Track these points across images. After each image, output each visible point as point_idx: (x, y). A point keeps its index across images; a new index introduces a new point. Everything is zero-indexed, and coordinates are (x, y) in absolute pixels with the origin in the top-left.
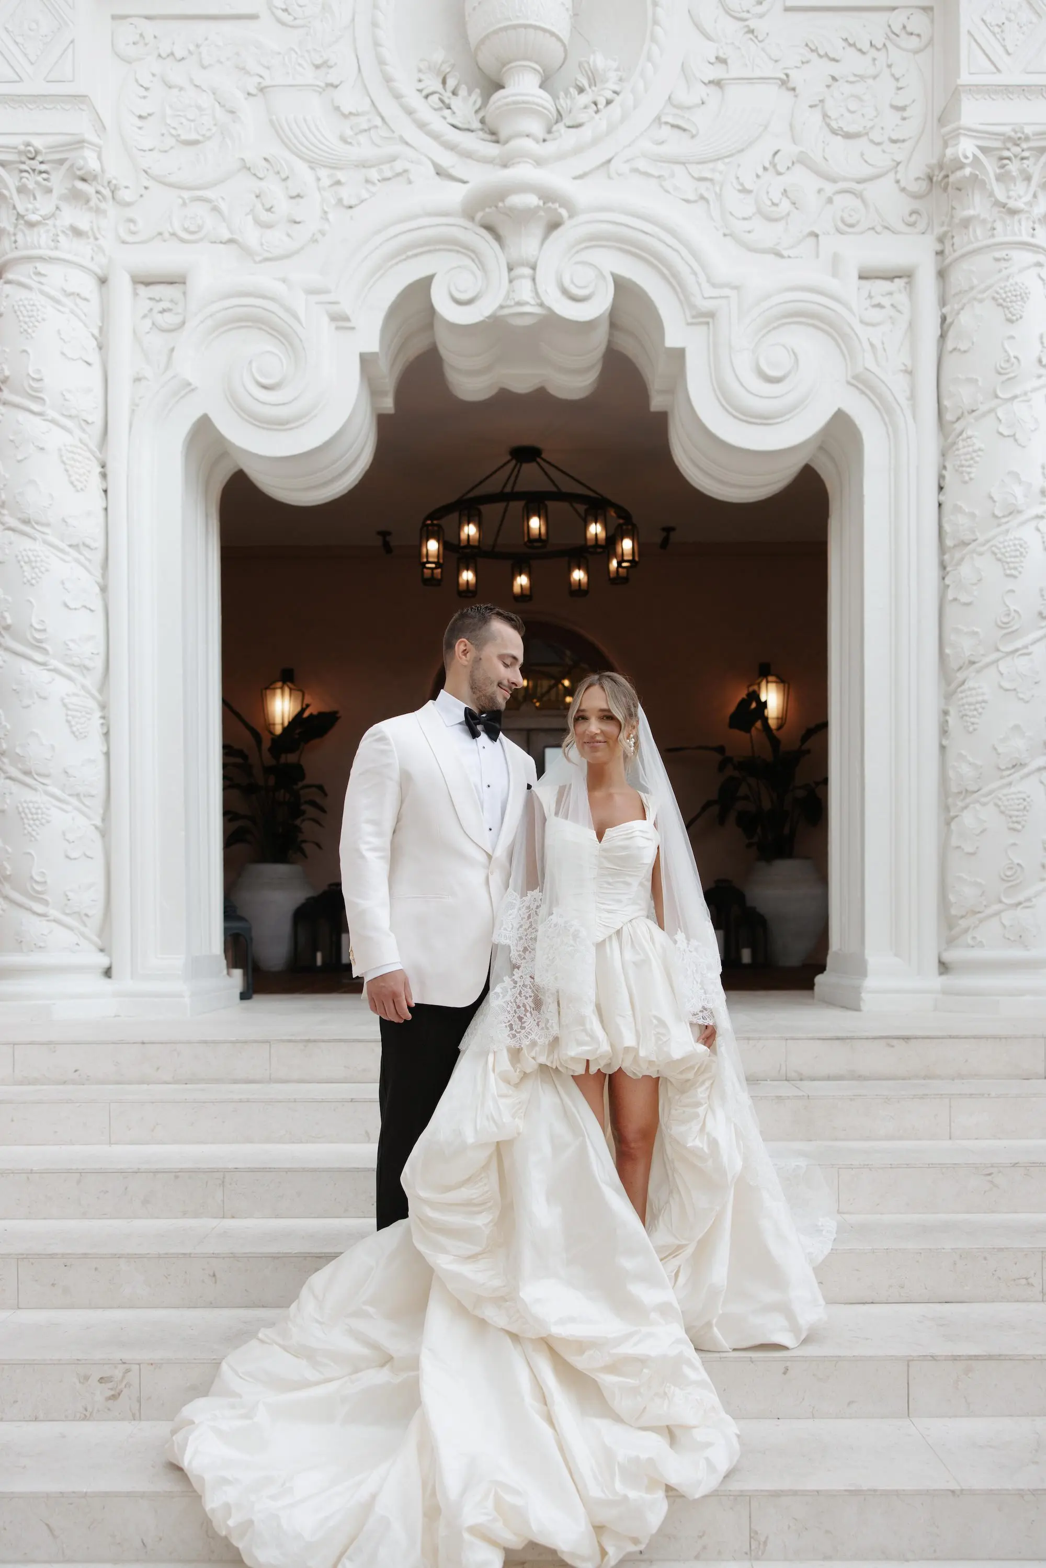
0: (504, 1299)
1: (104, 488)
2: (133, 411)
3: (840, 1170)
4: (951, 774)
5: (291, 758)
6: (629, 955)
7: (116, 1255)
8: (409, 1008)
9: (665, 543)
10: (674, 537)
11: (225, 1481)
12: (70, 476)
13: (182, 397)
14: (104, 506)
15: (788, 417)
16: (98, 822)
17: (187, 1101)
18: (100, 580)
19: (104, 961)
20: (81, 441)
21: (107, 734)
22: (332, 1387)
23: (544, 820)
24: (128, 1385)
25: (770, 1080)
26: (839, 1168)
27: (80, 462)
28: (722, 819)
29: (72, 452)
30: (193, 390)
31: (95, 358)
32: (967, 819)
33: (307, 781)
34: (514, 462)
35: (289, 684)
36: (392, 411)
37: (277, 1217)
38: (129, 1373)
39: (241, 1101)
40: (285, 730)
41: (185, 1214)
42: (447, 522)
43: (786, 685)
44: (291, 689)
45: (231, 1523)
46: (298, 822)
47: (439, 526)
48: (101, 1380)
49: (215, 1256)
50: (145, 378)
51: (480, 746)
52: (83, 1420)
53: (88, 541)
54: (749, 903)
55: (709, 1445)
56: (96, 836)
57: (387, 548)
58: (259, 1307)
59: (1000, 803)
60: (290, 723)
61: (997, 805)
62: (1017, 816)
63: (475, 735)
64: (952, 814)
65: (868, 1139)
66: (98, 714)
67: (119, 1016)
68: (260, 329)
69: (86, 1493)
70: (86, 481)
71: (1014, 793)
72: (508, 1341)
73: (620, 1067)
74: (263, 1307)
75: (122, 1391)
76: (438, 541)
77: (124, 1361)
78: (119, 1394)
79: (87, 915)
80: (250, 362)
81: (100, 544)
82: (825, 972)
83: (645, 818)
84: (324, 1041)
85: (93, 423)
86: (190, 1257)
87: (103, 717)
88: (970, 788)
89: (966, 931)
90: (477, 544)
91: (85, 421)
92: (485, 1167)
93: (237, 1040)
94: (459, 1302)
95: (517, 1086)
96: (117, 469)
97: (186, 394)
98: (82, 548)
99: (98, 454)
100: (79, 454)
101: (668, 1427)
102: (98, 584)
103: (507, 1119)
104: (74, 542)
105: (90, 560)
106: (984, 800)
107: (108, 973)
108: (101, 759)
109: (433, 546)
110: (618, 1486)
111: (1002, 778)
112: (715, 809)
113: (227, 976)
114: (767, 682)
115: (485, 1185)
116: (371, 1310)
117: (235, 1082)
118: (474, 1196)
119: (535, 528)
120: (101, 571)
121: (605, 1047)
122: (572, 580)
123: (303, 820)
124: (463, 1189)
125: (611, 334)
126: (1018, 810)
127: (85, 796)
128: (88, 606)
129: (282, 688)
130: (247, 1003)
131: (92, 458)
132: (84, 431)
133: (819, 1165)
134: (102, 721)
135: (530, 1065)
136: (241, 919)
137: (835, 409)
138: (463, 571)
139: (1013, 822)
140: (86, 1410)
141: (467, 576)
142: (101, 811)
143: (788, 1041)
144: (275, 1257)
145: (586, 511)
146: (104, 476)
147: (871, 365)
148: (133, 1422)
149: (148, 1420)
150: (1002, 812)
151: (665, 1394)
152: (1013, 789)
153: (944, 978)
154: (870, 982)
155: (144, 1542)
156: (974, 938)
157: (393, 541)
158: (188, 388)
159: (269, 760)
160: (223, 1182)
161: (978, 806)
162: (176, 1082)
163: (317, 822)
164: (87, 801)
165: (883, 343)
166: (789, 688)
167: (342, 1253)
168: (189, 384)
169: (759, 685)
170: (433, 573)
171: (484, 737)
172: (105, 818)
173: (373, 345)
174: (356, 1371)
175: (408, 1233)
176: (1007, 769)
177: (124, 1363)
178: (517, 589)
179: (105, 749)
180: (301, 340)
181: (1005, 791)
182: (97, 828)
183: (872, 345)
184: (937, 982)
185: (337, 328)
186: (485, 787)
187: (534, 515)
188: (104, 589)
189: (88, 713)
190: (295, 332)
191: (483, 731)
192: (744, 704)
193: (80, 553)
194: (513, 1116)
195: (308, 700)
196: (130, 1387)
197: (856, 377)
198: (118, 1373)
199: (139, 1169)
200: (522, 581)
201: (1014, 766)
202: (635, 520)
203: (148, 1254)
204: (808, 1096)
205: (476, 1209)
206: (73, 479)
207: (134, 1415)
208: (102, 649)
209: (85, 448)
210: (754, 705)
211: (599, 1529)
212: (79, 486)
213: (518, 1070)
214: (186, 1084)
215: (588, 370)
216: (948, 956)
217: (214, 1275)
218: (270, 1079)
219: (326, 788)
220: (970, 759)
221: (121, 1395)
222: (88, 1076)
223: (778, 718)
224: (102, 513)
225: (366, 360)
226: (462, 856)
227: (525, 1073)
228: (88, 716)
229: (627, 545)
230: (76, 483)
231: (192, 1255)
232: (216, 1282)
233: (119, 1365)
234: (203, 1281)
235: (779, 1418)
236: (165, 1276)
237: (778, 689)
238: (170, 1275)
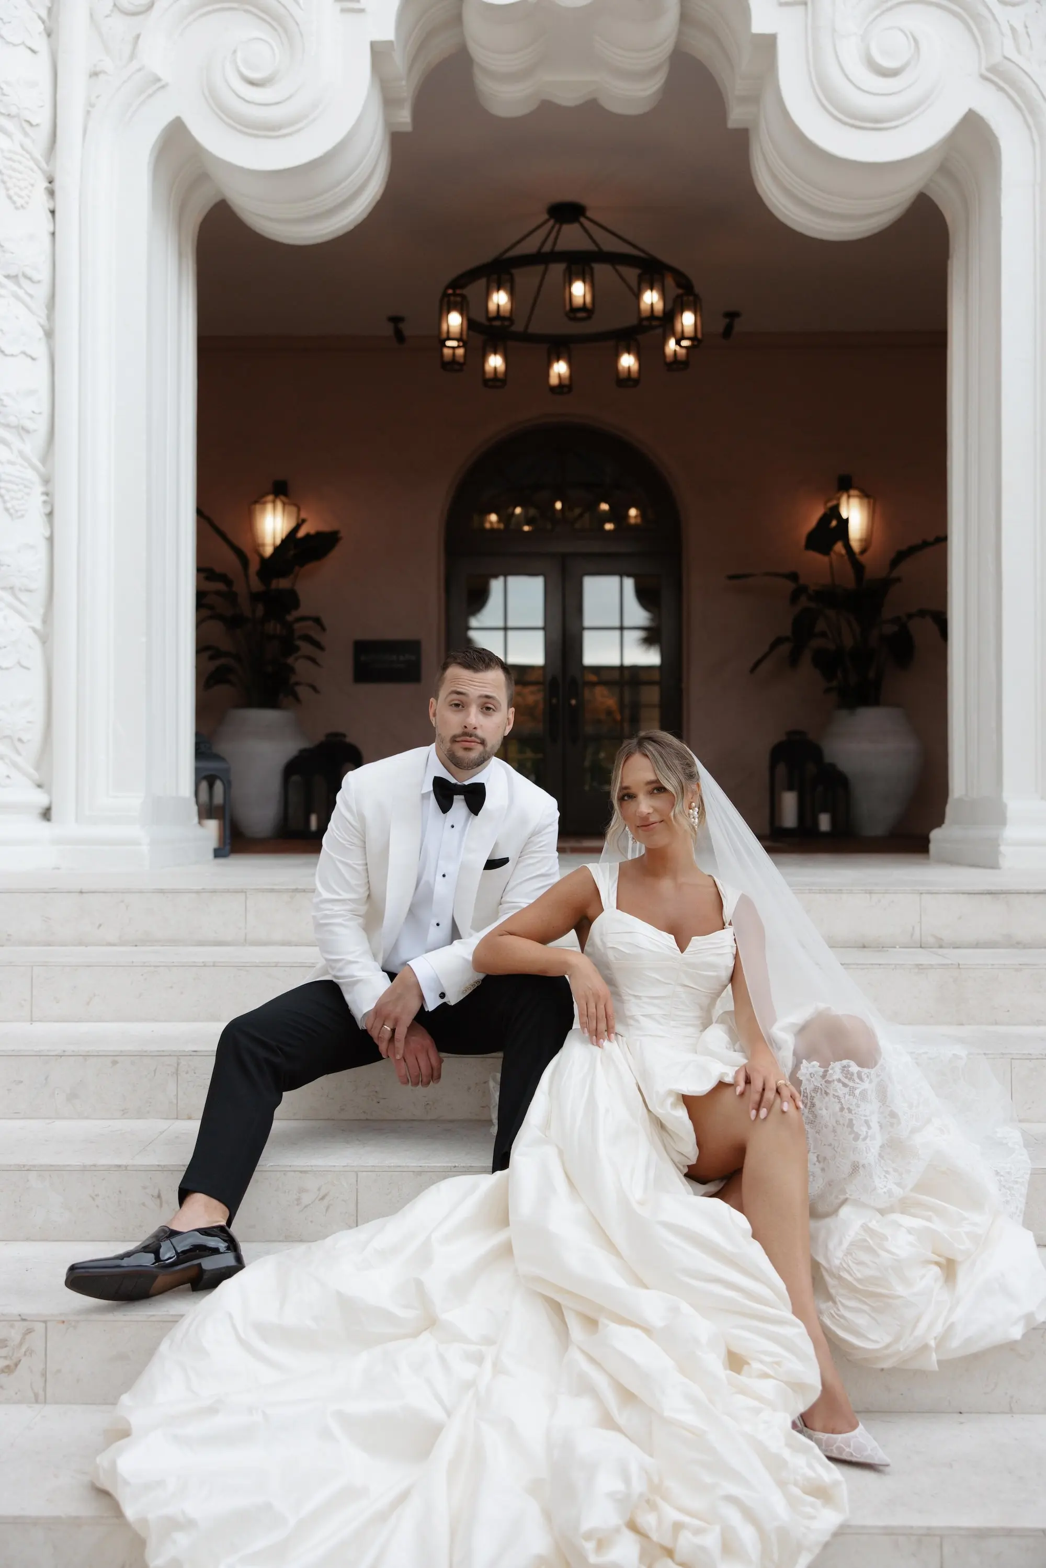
1: (52, 208)
2: (88, 112)
3: (1013, 1061)
5: (283, 583)
7: (24, 1166)
9: (728, 332)
10: (739, 326)
12: (7, 189)
13: (150, 96)
14: (51, 230)
15: (906, 119)
16: (38, 624)
17: (134, 964)
18: (43, 321)
19: (41, 799)
20: (22, 146)
21: (50, 515)
24: (29, 1352)
25: (900, 947)
26: (1010, 1059)
27: (21, 173)
28: (794, 660)
29: (10, 159)
30: (163, 87)
31: (41, 44)
33: (302, 611)
34: (551, 222)
35: (283, 498)
36: (409, 128)
38: (31, 1336)
40: (278, 550)
41: (125, 1113)
42: (472, 291)
43: (872, 501)
44: (284, 504)
46: (290, 660)
47: (463, 297)
49: (160, 1169)
50: (105, 72)
53: (30, 272)
54: (828, 759)
56: (35, 641)
57: (400, 336)
60: (283, 541)
66: (39, 489)
67: (58, 868)
68: (246, 11)
70: (29, 197)
75: (20, 1361)
76: (462, 314)
77: (24, 1318)
78: (16, 1365)
79: (20, 740)
80: (235, 52)
81: (44, 275)
82: (944, 826)
85: (37, 125)
86: (126, 1170)
87: (47, 494)
90: (507, 314)
91: (28, 122)
93: (203, 889)
96: (68, 183)
97: (155, 92)
98: (22, 281)
99: (44, 165)
100: (20, 162)
102: (42, 326)
104: (12, 272)
105: (31, 296)
107: (46, 814)
108: (43, 546)
109: (454, 320)
112: (785, 648)
113: (198, 825)
114: (849, 497)
117: (200, 944)
119: (579, 296)
120: (46, 312)
122: (620, 368)
123: (296, 659)
125: (680, 33)
127: (20, 590)
128: (29, 352)
129: (274, 502)
130: (221, 862)
131: (35, 168)
132: (26, 134)
133: (983, 1054)
134: (44, 498)
136: (217, 757)
137: (965, 110)
138: (490, 356)
141: (495, 362)
142: (41, 611)
143: (924, 896)
145: (640, 276)
146: (51, 193)
147: (1011, 52)
148: (37, 1407)
149: (56, 1403)
154: (1011, 832)
157: (407, 329)
158: (156, 84)
159: (256, 584)
160: (177, 1070)
162: (123, 943)
163: (313, 660)
164: (24, 597)
165: (1026, 27)
166: (874, 504)
168: (159, 80)
169: (839, 499)
170: (454, 354)
172: (47, 619)
173: (387, 31)
177: (24, 1320)
178: (554, 381)
179: (47, 534)
180: (297, 24)
182: (35, 631)
183: (1013, 29)
185: (343, 10)
187: (577, 279)
188: (49, 334)
189: (26, 487)
190: (291, 15)
192: (824, 520)
193: (20, 287)
195: (303, 515)
196: (31, 1354)
197: (993, 69)
198: (15, 1334)
199: (64, 1051)
200: (560, 368)
202: (698, 289)
203: (68, 1165)
204: (959, 964)
206: (11, 192)
207: (36, 1396)
208: (45, 408)
209: (28, 156)
210: (834, 523)
212: (20, 202)
214: (136, 946)
215: (655, 70)
217: (159, 1196)
218: (245, 940)
219: (326, 621)
221: (19, 1366)
222: (9, 935)
223: (861, 540)
224: (47, 239)
225: (378, 52)
228: (27, 490)
229: (688, 320)
230: (15, 198)
231: (128, 1168)
232: (161, 1206)
233: (15, 1323)
234: (144, 1204)
235: (962, 1412)
236: (91, 1196)
237: (861, 505)
238: (97, 1195)
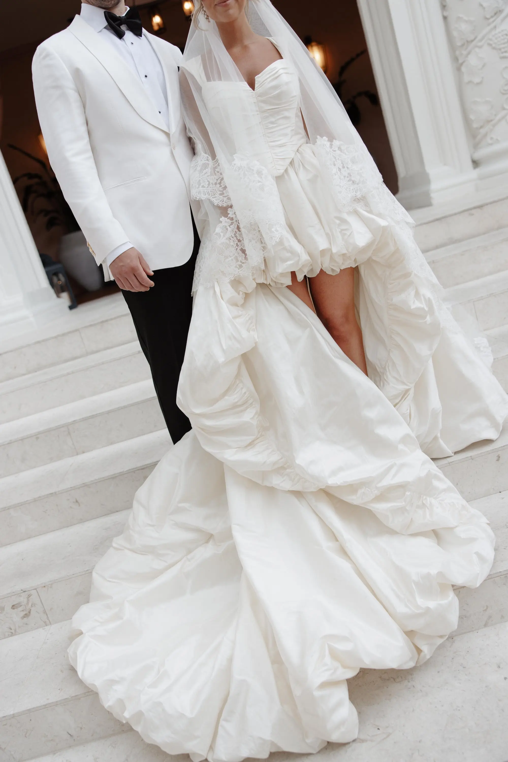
0: (283, 468)
4: (455, 34)
6: (303, 175)
8: (149, 276)
11: (112, 682)
22: (175, 570)
23: (199, 89)
24: (33, 605)
26: (474, 302)
32: (473, 61)
37: (112, 443)
38: (31, 597)
39: (68, 374)
41: (52, 460)
43: (323, 46)
45: (127, 715)
48: (13, 607)
49: (73, 489)
51: (129, 43)
52: (11, 636)
55: (472, 540)
58: (114, 512)
59: (491, 42)
61: (490, 45)
62: (504, 48)
63: (120, 35)
64: (460, 61)
65: (478, 278)
69: (13, 714)
71: (499, 33)
72: (294, 500)
73: (321, 269)
74: (117, 511)
75: (31, 610)
77: (24, 591)
78: (30, 612)
83: (281, 57)
84: (112, 319)
88: (469, 39)
89: (485, 135)
92: (238, 375)
94: (250, 481)
95: (243, 306)
101: (433, 530)
103: (245, 334)
106: (480, 44)
110: (420, 601)
111: (489, 24)
114: (312, 47)
115: (242, 388)
116: (186, 505)
117: (66, 361)
118: (236, 400)
121: (305, 257)
124: (226, 397)
126: (504, 44)
130: (74, 311)
133: (460, 303)
135: (251, 285)
139: (502, 53)
140: (11, 629)
144: (113, 478)
148: (48, 627)
149: (56, 622)
150: (494, 48)
151: (423, 504)
152: (498, 30)
153: (478, 171)
155: (70, 733)
156: (492, 138)
160: (69, 432)
161: (477, 50)
162: (29, 372)
166: (325, 47)
167: (158, 462)
171: (129, 35)
174: (190, 551)
175: (195, 440)
176: (492, 17)
177: (25, 591)
181: (493, 33)
184: (474, 174)
186: (144, 78)
191: (128, 30)
194: (248, 330)
196: (34, 605)
198: (23, 599)
199: (11, 440)
201: (495, 14)
203: (27, 501)
205: (242, 408)
207: (45, 622)
211: (410, 634)
213: (241, 293)
216: (478, 155)
217: (77, 501)
220: (466, 18)
221: (31, 613)
223: (323, 67)
226: (144, 139)
227: (246, 294)
231: (57, 493)
232: (79, 506)
233: (21, 594)
234: (71, 507)
235: (500, 491)
236: (44, 512)
237: (319, 48)
238: (47, 510)
